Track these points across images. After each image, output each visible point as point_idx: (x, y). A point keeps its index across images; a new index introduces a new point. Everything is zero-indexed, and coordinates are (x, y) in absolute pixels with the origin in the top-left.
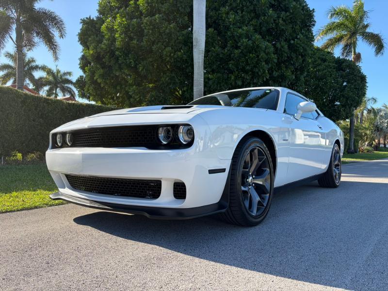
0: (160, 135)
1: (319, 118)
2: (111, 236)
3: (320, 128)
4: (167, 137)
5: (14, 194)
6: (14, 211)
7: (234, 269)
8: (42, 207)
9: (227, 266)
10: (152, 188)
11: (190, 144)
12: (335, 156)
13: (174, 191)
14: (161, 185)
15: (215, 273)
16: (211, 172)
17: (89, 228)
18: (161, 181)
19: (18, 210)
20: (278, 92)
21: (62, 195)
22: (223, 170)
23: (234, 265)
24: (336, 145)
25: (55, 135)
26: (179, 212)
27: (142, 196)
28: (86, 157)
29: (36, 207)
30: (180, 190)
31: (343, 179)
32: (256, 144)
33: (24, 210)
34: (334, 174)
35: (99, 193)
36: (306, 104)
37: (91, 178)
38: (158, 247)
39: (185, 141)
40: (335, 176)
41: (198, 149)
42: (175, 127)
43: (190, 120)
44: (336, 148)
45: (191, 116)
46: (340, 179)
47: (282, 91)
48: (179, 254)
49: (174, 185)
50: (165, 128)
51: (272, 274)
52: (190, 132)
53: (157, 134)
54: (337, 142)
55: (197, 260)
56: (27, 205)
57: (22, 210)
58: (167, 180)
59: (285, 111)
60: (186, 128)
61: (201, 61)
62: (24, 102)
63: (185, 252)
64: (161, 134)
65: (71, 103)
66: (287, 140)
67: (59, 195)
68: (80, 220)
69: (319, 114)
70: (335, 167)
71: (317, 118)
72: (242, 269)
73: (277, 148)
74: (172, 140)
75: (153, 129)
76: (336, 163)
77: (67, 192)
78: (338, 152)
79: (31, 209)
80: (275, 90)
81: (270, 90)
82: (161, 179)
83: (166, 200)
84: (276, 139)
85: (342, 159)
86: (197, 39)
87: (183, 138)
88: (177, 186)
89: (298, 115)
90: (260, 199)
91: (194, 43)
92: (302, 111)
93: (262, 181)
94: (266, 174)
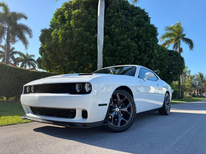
0: (76, 88)
1: (158, 80)
2: (52, 137)
3: (158, 85)
4: (80, 88)
5: (3, 117)
6: (3, 126)
7: (110, 150)
8: (17, 124)
9: (107, 149)
10: (71, 113)
11: (90, 92)
12: (167, 99)
13: (82, 114)
14: (76, 112)
15: (101, 152)
16: (100, 105)
17: (42, 133)
18: (76, 110)
19: (5, 125)
20: (136, 67)
21: (28, 117)
22: (106, 105)
23: (110, 149)
24: (167, 93)
25: (26, 87)
26: (84, 124)
27: (67, 117)
28: (41, 98)
29: (14, 124)
30: (85, 114)
31: (171, 111)
32: (124, 93)
33: (8, 125)
34: (166, 108)
35: (46, 115)
36: (149, 73)
37: (42, 108)
38: (75, 141)
39: (88, 90)
40: (167, 109)
41: (94, 94)
42: (83, 84)
43: (90, 81)
44: (167, 95)
45: (91, 79)
46: (170, 110)
47: (138, 67)
48: (85, 144)
49: (82, 112)
50: (79, 84)
51: (127, 152)
52: (90, 86)
53: (75, 87)
54: (168, 92)
55: (93, 147)
56: (10, 123)
57: (7, 125)
58: (79, 109)
59: (139, 77)
60: (89, 84)
61: (101, 51)
63: (88, 143)
64: (77, 87)
65: (34, 71)
66: (139, 91)
67: (26, 117)
68: (37, 130)
69: (158, 78)
70: (167, 105)
71: (156, 80)
72: (114, 150)
73: (134, 95)
74: (82, 90)
75: (74, 84)
76: (168, 102)
77: (30, 115)
78: (168, 97)
79: (12, 125)
80: (135, 66)
81: (132, 66)
82: (76, 108)
83: (78, 119)
84: (133, 91)
85: (171, 101)
86: (99, 40)
87: (87, 89)
88: (84, 112)
89: (145, 79)
90: (123, 119)
91: (98, 42)
92: (147, 77)
93: (125, 109)
94: (128, 106)
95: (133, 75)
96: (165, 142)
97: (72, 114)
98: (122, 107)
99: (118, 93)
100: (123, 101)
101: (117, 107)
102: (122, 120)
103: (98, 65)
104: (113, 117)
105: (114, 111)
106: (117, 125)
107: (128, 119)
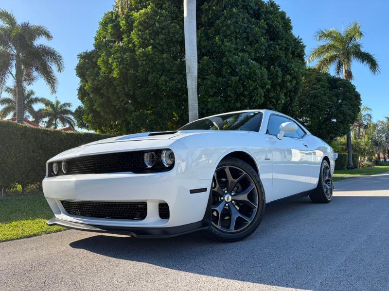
0: (145, 160)
1: (306, 136)
2: (105, 257)
3: (306, 146)
4: (152, 162)
5: (14, 223)
6: (14, 240)
7: (216, 279)
8: (40, 235)
9: (210, 277)
10: (138, 210)
11: (171, 167)
12: (324, 171)
13: (159, 211)
14: (146, 206)
15: (197, 283)
16: (192, 192)
17: (85, 251)
18: (146, 203)
19: (17, 239)
20: (261, 114)
21: (58, 220)
22: (205, 190)
23: (216, 276)
24: (325, 161)
25: (51, 164)
26: (165, 231)
27: (131, 217)
28: (79, 184)
29: (35, 235)
30: (164, 210)
31: (335, 194)
32: (240, 165)
33: (24, 238)
34: (325, 190)
35: (92, 216)
36: (287, 124)
37: (84, 203)
38: (148, 264)
39: (168, 164)
40: (327, 192)
41: (179, 171)
42: (158, 152)
43: (170, 146)
44: (325, 164)
45: (171, 141)
46: (331, 193)
47: (265, 112)
48: (166, 269)
49: (159, 206)
50: (150, 153)
51: (250, 282)
52: (172, 156)
53: (143, 159)
54: (326, 159)
55: (183, 273)
56: (26, 233)
57: (21, 238)
58: (152, 201)
59: (267, 132)
60: (169, 153)
61: (194, 87)
62: (23, 135)
63: (173, 267)
64: (147, 159)
65: (69, 133)
66: (269, 159)
67: (55, 221)
68: (76, 245)
69: (305, 133)
70: (326, 183)
71: (302, 137)
72: (223, 279)
73: (259, 167)
74: (155, 164)
75: (140, 154)
76: (327, 178)
77: (63, 218)
78: (328, 168)
79: (30, 236)
80: (259, 112)
81: (254, 112)
82: (147, 200)
83: (152, 220)
84: (259, 160)
85: (333, 175)
86: (189, 66)
87: (166, 161)
88: (162, 206)
89: (281, 135)
90: (240, 215)
91: (187, 71)
92: (284, 131)
93: (244, 197)
94: (250, 189)
95: (257, 129)
96: (324, 257)
97: (141, 211)
98: (237, 193)
99: (228, 167)
100: (239, 182)
101: (226, 194)
102: (239, 219)
103: (189, 115)
104: (220, 213)
105: (222, 201)
106: (228, 227)
107: (249, 216)
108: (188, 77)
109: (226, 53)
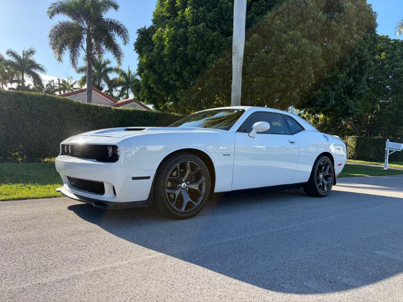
3: (291, 142)
5: (48, 186)
13: (113, 190)
14: (104, 186)
16: (134, 178)
19: (42, 198)
20: (242, 111)
22: (149, 178)
24: (325, 157)
25: (63, 146)
27: (98, 192)
36: (259, 124)
42: (113, 147)
43: (118, 143)
46: (330, 188)
47: (249, 109)
53: (108, 151)
54: (326, 155)
57: (44, 198)
58: (107, 183)
59: (239, 130)
61: (239, 68)
66: (229, 155)
69: (303, 128)
74: (112, 155)
82: (103, 182)
86: (236, 46)
89: (253, 133)
90: (190, 200)
91: (233, 51)
93: (195, 187)
94: (201, 181)
95: (228, 128)
98: (191, 183)
101: (184, 182)
102: (189, 202)
104: (177, 197)
105: (180, 187)
106: (180, 207)
108: (234, 57)
109: (276, 32)
